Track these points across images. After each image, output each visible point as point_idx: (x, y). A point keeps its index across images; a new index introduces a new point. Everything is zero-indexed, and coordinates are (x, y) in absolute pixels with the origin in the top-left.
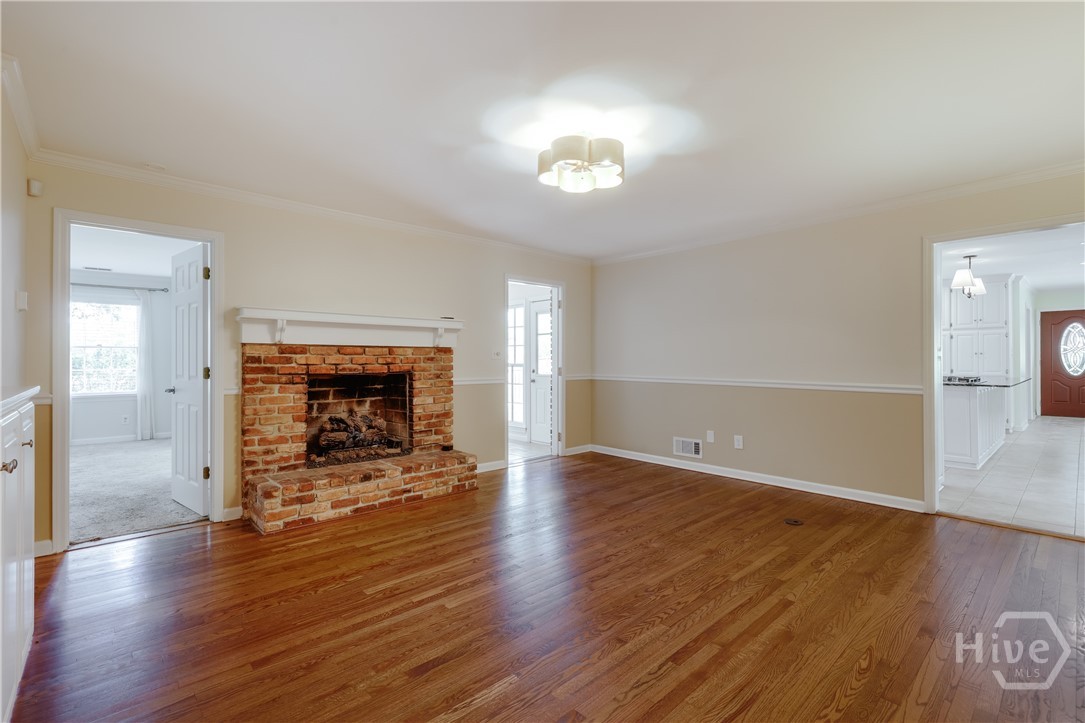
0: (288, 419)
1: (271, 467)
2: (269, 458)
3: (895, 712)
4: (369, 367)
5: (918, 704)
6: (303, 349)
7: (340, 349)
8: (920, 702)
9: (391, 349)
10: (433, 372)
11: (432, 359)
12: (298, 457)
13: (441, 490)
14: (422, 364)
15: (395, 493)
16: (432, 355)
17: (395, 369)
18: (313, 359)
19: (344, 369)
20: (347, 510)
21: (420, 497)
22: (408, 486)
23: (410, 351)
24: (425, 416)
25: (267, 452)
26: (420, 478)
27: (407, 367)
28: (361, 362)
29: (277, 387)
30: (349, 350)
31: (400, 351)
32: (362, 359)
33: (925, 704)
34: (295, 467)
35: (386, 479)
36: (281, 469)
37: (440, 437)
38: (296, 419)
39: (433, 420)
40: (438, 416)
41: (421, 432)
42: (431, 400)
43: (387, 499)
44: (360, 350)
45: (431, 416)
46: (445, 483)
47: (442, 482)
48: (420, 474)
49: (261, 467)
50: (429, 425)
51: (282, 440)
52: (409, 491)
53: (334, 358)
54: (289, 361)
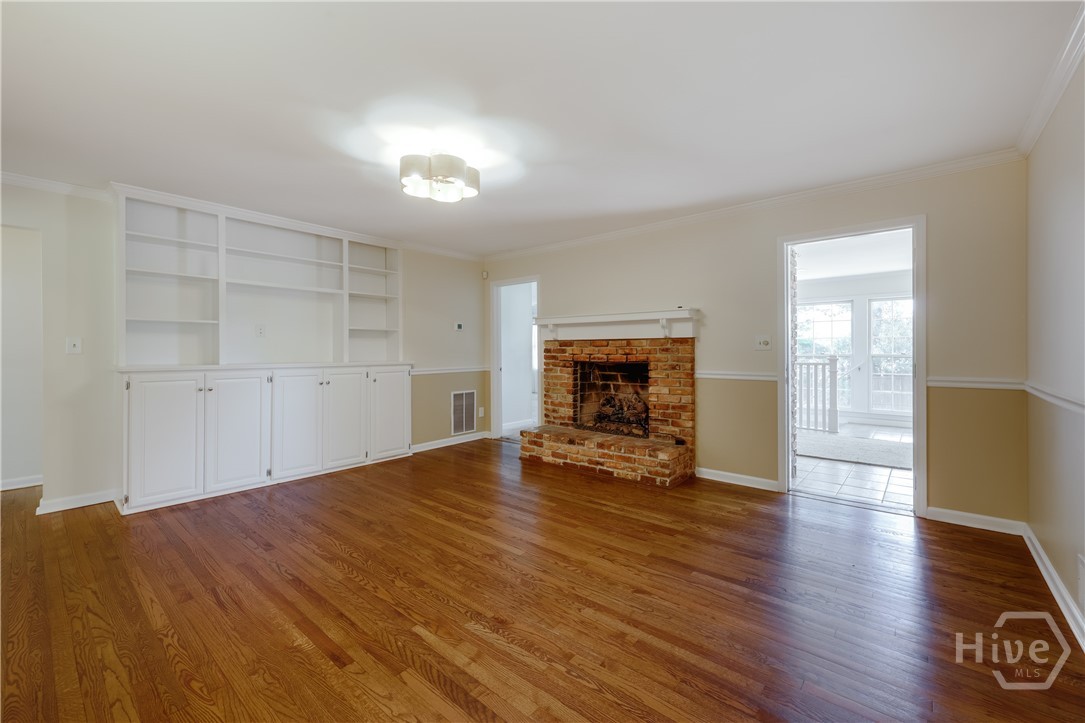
0: (563, 390)
1: (556, 421)
2: (555, 415)
3: (131, 679)
4: (610, 357)
5: (118, 700)
6: (569, 343)
7: (593, 343)
8: (118, 704)
9: (629, 342)
10: (670, 363)
11: (667, 350)
12: (569, 418)
13: (630, 475)
14: (658, 355)
15: (590, 462)
16: (669, 346)
17: (632, 358)
18: (576, 349)
19: (594, 358)
20: (561, 461)
21: (612, 473)
22: (602, 460)
23: (644, 342)
24: (659, 405)
25: (554, 411)
26: (611, 457)
27: (642, 357)
28: (607, 352)
29: (559, 368)
30: (598, 343)
31: (636, 342)
32: (606, 350)
33: (111, 707)
34: (567, 425)
35: (585, 448)
36: (561, 424)
37: (677, 429)
38: (568, 392)
39: (670, 411)
40: (674, 408)
41: (656, 420)
42: (665, 390)
43: (586, 464)
44: (605, 343)
45: (667, 407)
46: (634, 470)
47: (630, 468)
48: (611, 453)
49: (552, 420)
50: (664, 414)
51: (561, 405)
52: (602, 464)
53: (588, 350)
54: (564, 351)
